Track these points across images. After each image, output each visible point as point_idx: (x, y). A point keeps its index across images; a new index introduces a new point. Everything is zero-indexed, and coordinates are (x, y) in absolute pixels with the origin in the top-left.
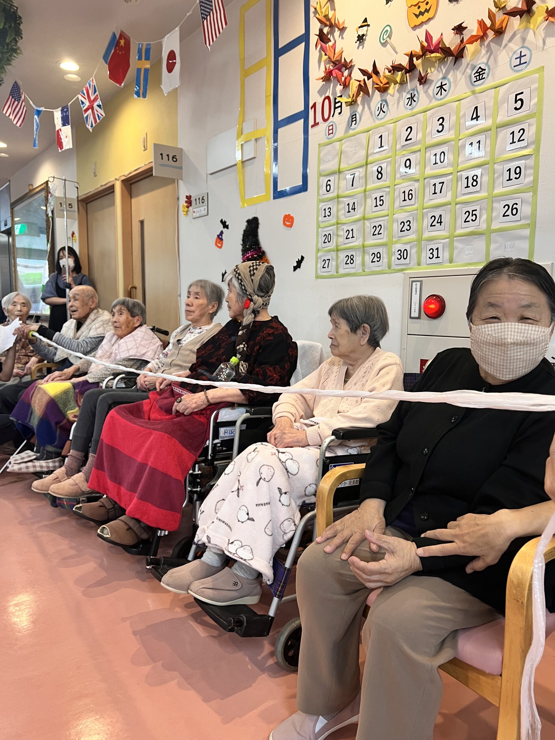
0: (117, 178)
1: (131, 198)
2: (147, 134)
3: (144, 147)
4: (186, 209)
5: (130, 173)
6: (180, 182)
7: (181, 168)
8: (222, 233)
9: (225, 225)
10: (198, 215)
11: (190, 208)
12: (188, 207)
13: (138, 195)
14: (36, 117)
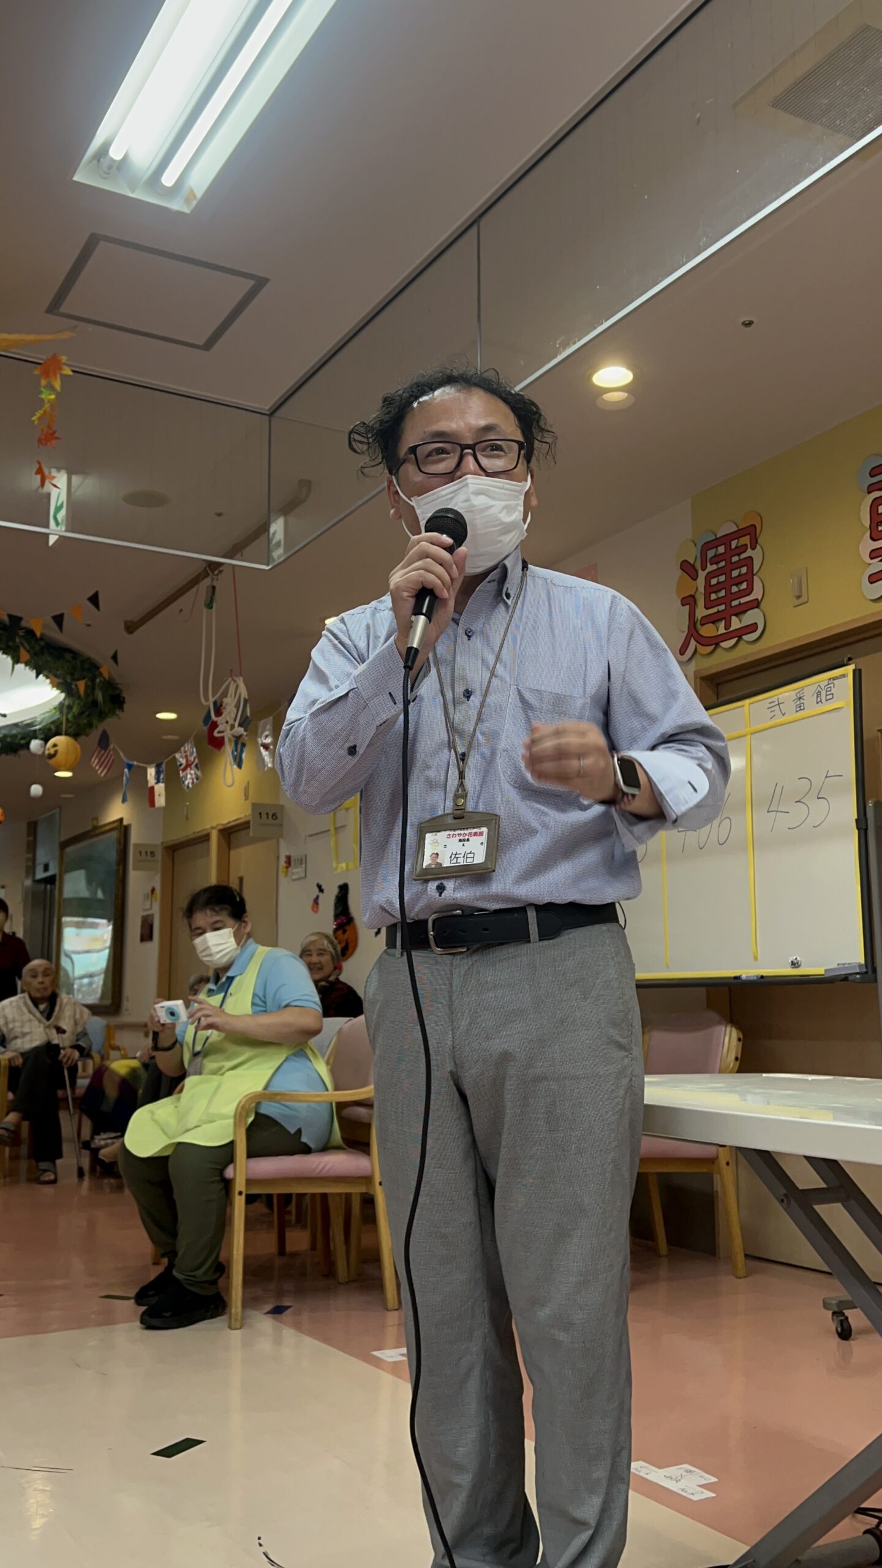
0: (214, 825)
1: (229, 849)
2: (248, 782)
3: (245, 796)
4: (285, 870)
5: (229, 822)
6: (281, 841)
7: (281, 825)
8: (318, 897)
9: (320, 888)
10: (294, 877)
11: (290, 869)
12: (287, 868)
13: (238, 847)
14: (126, 770)
